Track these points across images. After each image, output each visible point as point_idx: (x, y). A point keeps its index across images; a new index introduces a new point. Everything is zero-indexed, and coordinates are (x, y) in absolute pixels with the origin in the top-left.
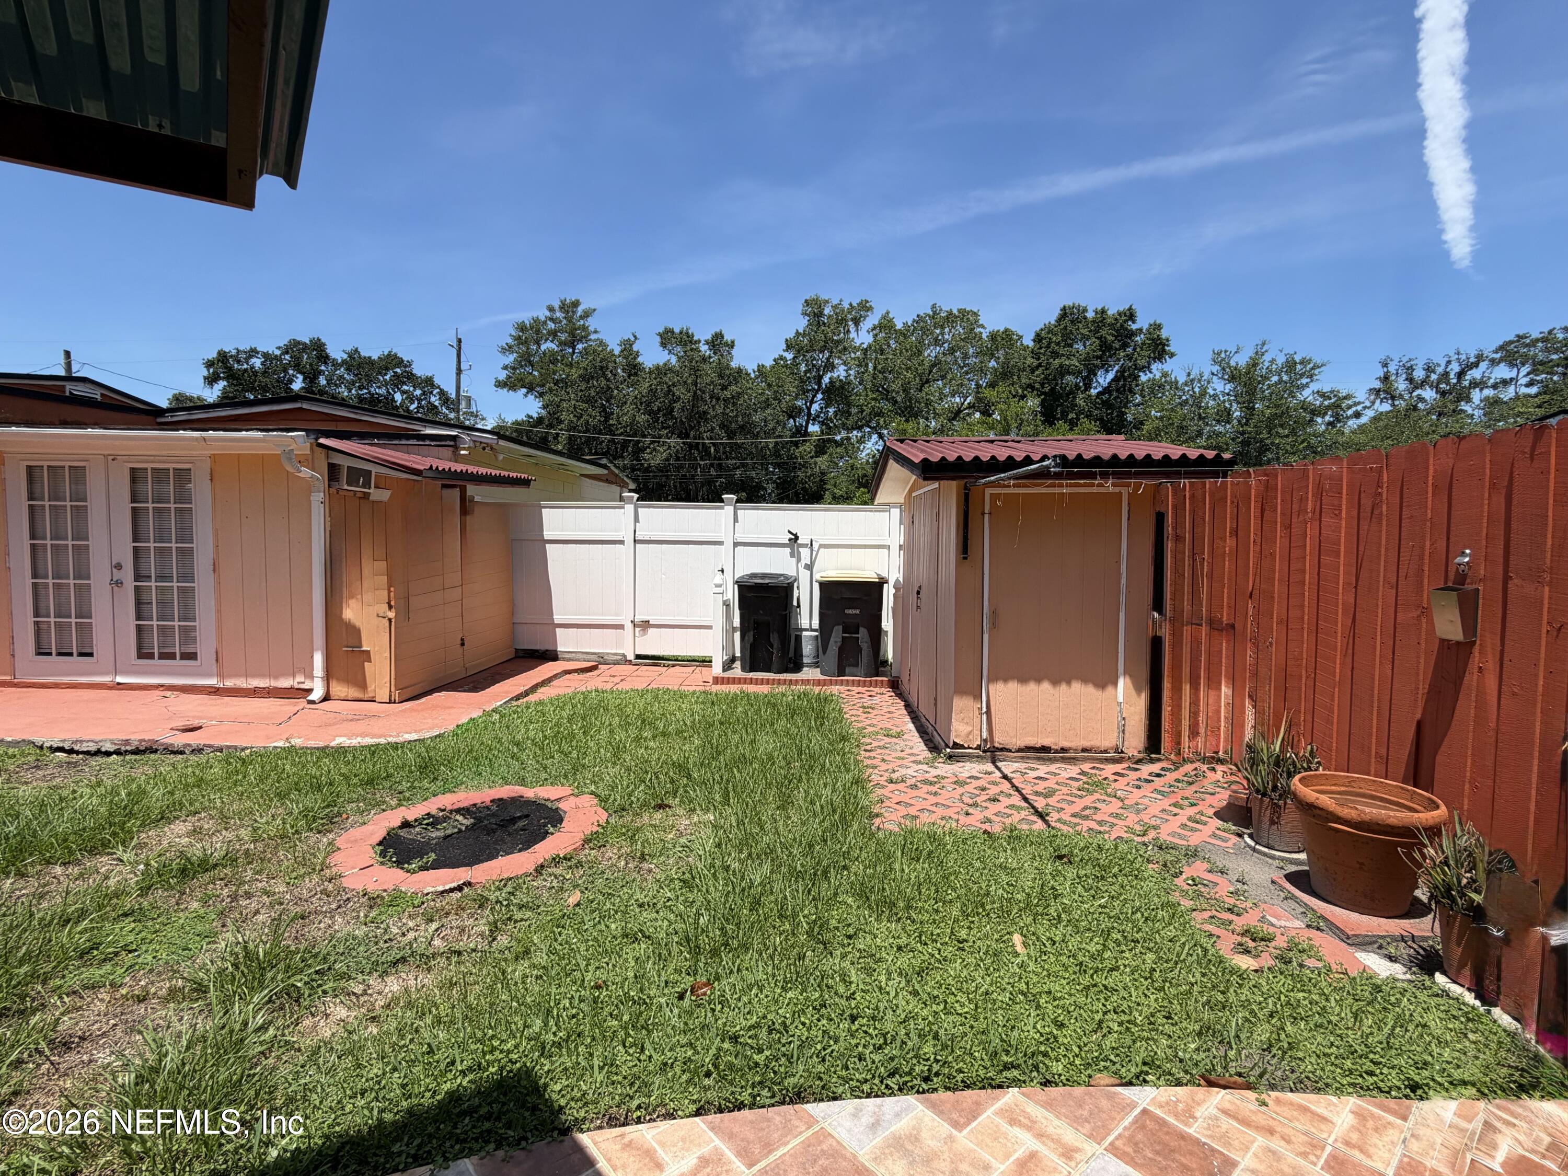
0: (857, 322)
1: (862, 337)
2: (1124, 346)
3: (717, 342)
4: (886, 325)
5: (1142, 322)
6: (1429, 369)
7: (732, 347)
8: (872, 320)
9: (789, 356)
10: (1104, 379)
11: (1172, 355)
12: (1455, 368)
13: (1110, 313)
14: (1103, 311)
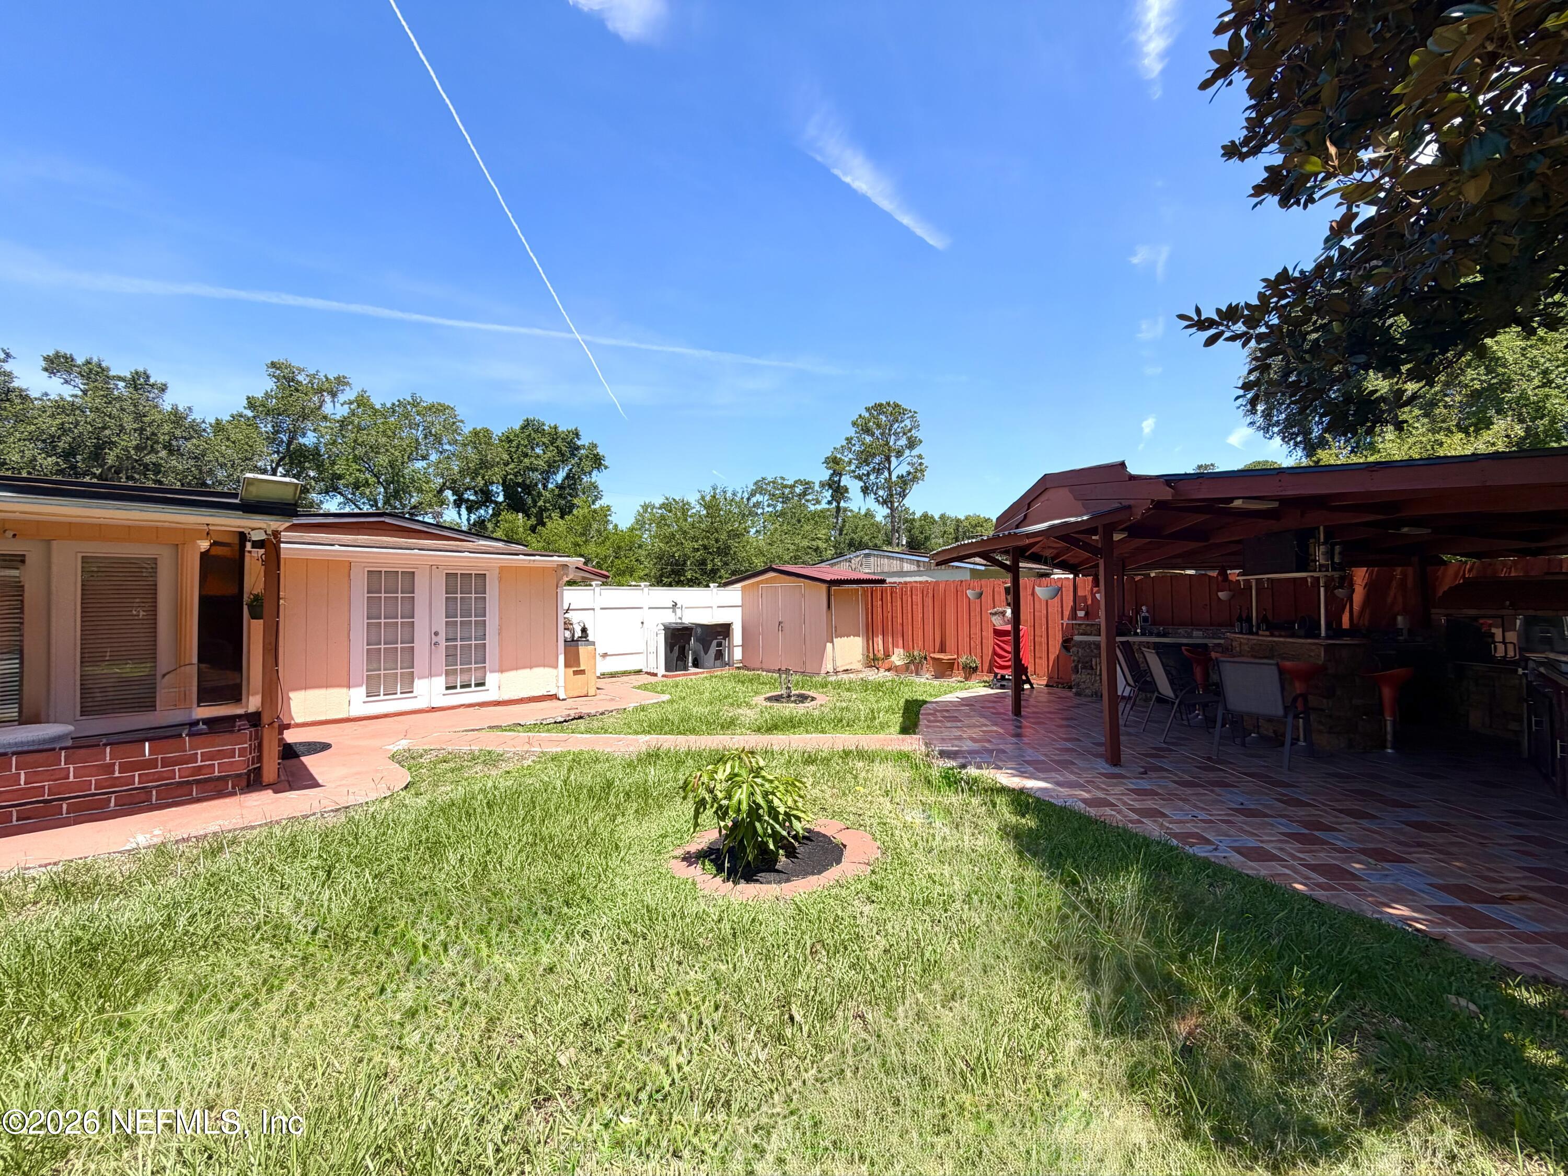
0: (334, 395)
1: (336, 409)
2: (573, 455)
3: (138, 382)
4: (362, 401)
5: (583, 441)
6: (734, 494)
7: (163, 390)
8: (348, 395)
9: (249, 413)
10: (560, 477)
11: (606, 467)
12: (746, 495)
13: (560, 429)
14: (556, 428)
